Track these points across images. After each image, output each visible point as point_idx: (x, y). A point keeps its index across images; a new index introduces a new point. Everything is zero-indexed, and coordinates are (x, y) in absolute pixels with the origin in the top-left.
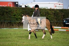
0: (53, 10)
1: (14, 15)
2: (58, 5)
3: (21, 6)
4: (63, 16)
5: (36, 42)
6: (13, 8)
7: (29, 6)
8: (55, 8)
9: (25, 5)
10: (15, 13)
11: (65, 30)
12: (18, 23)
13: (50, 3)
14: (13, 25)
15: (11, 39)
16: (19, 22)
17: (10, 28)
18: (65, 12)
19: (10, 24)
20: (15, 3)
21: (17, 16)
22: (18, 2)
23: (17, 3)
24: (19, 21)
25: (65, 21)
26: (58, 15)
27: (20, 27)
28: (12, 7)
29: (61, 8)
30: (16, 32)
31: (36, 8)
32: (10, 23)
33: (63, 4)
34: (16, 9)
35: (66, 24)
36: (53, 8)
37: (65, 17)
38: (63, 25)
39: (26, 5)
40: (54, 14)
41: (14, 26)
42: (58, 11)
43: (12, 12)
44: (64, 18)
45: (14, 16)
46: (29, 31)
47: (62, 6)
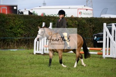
0: (76, 19)
1: (10, 27)
2: (83, 11)
3: (23, 13)
4: (93, 29)
5: (47, 72)
6: (9, 16)
7: (35, 12)
8: (80, 16)
9: (29, 12)
10: (12, 24)
11: (96, 53)
12: (17, 41)
13: (71, 7)
14: (8, 45)
15: (4, 68)
16: (19, 40)
17: (4, 49)
18: (97, 23)
19: (3, 42)
20: (11, 8)
21: (16, 29)
22: (16, 6)
23: (15, 8)
24: (19, 38)
25: (96, 38)
26: (84, 27)
27: (20, 48)
28: (8, 14)
29: (89, 16)
30: (13, 56)
31: (61, 15)
32: (4, 40)
33: (92, 9)
34: (14, 18)
35: (98, 42)
36: (75, 16)
37: (97, 31)
38: (92, 45)
39: (31, 11)
40: (78, 25)
41: (10, 47)
42: (84, 21)
43: (7, 23)
44: (94, 33)
45: (10, 29)
46: (35, 53)
47: (91, 12)
